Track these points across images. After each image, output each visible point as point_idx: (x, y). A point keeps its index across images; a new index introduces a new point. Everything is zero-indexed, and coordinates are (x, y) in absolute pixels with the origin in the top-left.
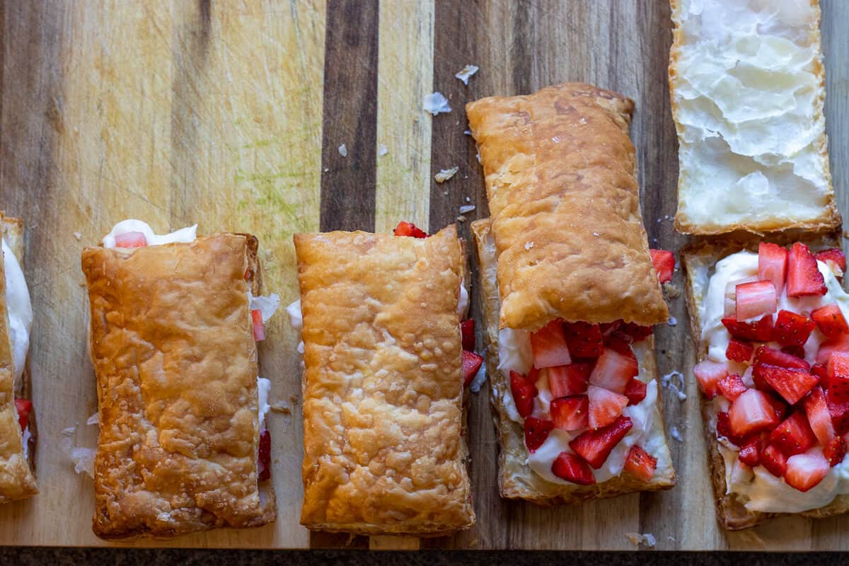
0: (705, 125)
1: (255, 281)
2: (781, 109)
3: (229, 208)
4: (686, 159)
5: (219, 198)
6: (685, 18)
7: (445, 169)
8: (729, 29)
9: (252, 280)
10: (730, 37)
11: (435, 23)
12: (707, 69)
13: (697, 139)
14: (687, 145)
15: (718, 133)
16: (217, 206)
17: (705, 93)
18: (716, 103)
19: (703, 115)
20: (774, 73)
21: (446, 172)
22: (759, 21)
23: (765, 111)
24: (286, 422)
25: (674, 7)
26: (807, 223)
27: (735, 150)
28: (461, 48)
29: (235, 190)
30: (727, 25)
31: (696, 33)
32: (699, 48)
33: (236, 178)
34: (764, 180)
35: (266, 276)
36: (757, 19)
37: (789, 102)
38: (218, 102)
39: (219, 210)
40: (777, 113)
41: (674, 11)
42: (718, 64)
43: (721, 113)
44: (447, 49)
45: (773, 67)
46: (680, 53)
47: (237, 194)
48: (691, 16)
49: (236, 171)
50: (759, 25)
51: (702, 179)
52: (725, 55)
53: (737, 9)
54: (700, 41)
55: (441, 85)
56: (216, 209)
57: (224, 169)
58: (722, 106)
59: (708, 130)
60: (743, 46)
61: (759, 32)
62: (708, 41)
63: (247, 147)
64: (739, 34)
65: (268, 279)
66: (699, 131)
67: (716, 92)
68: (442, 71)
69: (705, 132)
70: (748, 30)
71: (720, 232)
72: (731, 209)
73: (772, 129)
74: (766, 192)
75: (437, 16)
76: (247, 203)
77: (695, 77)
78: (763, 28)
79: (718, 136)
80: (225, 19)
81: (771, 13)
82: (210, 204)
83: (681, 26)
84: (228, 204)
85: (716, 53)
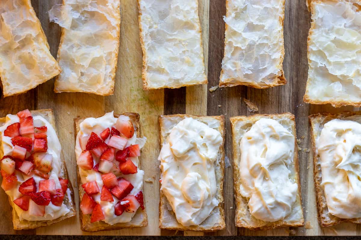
0: (320, 61)
1: (138, 132)
2: (350, 58)
3: (128, 102)
4: (311, 74)
5: (124, 98)
6: (317, 18)
7: (213, 86)
8: (333, 24)
9: (137, 131)
10: (333, 27)
11: (209, 29)
12: (323, 39)
13: (316, 66)
14: (312, 68)
15: (324, 65)
16: (123, 101)
17: (321, 49)
18: (325, 53)
19: (319, 57)
20: (349, 43)
21: (213, 87)
22: (345, 22)
23: (344, 58)
24: (151, 186)
25: (313, 13)
26: (355, 104)
27: (330, 72)
28: (219, 38)
29: (130, 95)
30: (333, 23)
31: (320, 25)
32: (320, 30)
33: (131, 90)
34: (341, 85)
35: (143, 129)
36: (344, 21)
37: (354, 56)
38: (124, 60)
39: (124, 103)
40: (349, 59)
41: (312, 15)
42: (327, 38)
43: (326, 57)
44: (214, 38)
45: (349, 41)
46: (313, 32)
47: (131, 97)
48: (319, 18)
49: (131, 88)
50: (345, 24)
51: (316, 82)
52: (331, 34)
53: (338, 16)
54: (321, 27)
55: (211, 53)
56: (123, 103)
57: (126, 87)
58: (327, 54)
59: (321, 63)
60: (338, 32)
61: (345, 27)
62: (324, 28)
63: (135, 78)
64: (337, 27)
65: (143, 130)
66: (317, 63)
67: (325, 49)
68: (212, 47)
69: (319, 63)
70: (340, 25)
71: (321, 104)
72: (327, 95)
73: (346, 65)
74: (341, 90)
75: (210, 25)
76: (135, 100)
77: (318, 42)
78: (347, 25)
79: (324, 66)
80: (126, 27)
81: (351, 20)
82: (121, 100)
83: (314, 21)
84: (127, 100)
85: (327, 33)
